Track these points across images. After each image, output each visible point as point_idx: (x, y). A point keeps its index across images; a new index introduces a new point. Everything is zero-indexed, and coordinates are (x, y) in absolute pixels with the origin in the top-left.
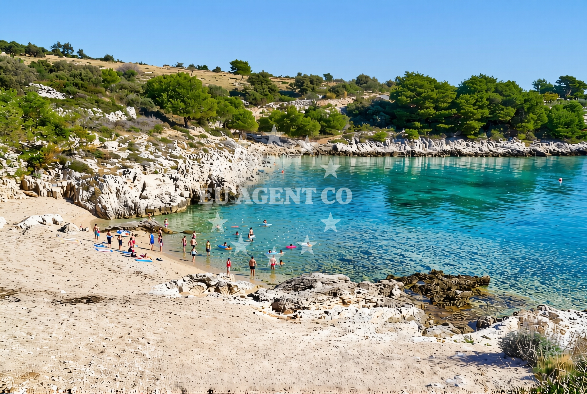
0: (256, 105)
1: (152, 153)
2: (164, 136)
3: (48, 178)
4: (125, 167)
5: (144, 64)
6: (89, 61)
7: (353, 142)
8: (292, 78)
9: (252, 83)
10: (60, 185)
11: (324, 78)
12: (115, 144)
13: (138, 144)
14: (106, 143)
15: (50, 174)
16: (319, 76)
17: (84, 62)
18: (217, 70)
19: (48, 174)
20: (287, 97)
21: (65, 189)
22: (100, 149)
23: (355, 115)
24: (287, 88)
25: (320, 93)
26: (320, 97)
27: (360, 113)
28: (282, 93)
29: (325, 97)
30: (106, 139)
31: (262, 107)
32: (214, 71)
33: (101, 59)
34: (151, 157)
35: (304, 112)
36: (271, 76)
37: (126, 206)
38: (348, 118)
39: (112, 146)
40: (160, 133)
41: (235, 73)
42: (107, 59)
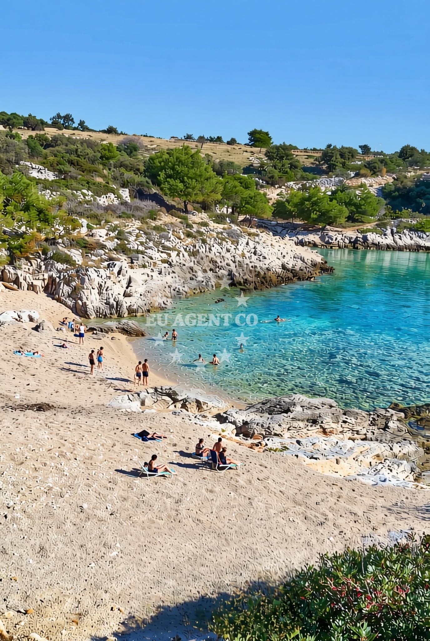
0: (273, 185)
1: (142, 244)
2: (158, 223)
3: (29, 269)
4: (111, 259)
5: (150, 137)
6: (90, 133)
7: (389, 232)
8: (320, 150)
9: (270, 158)
10: (41, 277)
11: (360, 151)
12: (103, 232)
13: (127, 233)
14: (94, 231)
15: (32, 265)
16: (354, 148)
17: (85, 135)
18: (232, 142)
19: (29, 264)
20: (311, 175)
21: (46, 282)
22: (86, 238)
23: (394, 198)
24: (312, 163)
25: (352, 169)
26: (353, 175)
27: (400, 196)
28: (305, 169)
29: (358, 175)
30: (95, 226)
31: (280, 187)
32: (229, 143)
33: (104, 132)
34: (141, 248)
35: (330, 193)
36: (295, 148)
37: (107, 303)
38: (384, 202)
39: (101, 234)
40: (155, 219)
41: (252, 146)
42: (111, 131)
